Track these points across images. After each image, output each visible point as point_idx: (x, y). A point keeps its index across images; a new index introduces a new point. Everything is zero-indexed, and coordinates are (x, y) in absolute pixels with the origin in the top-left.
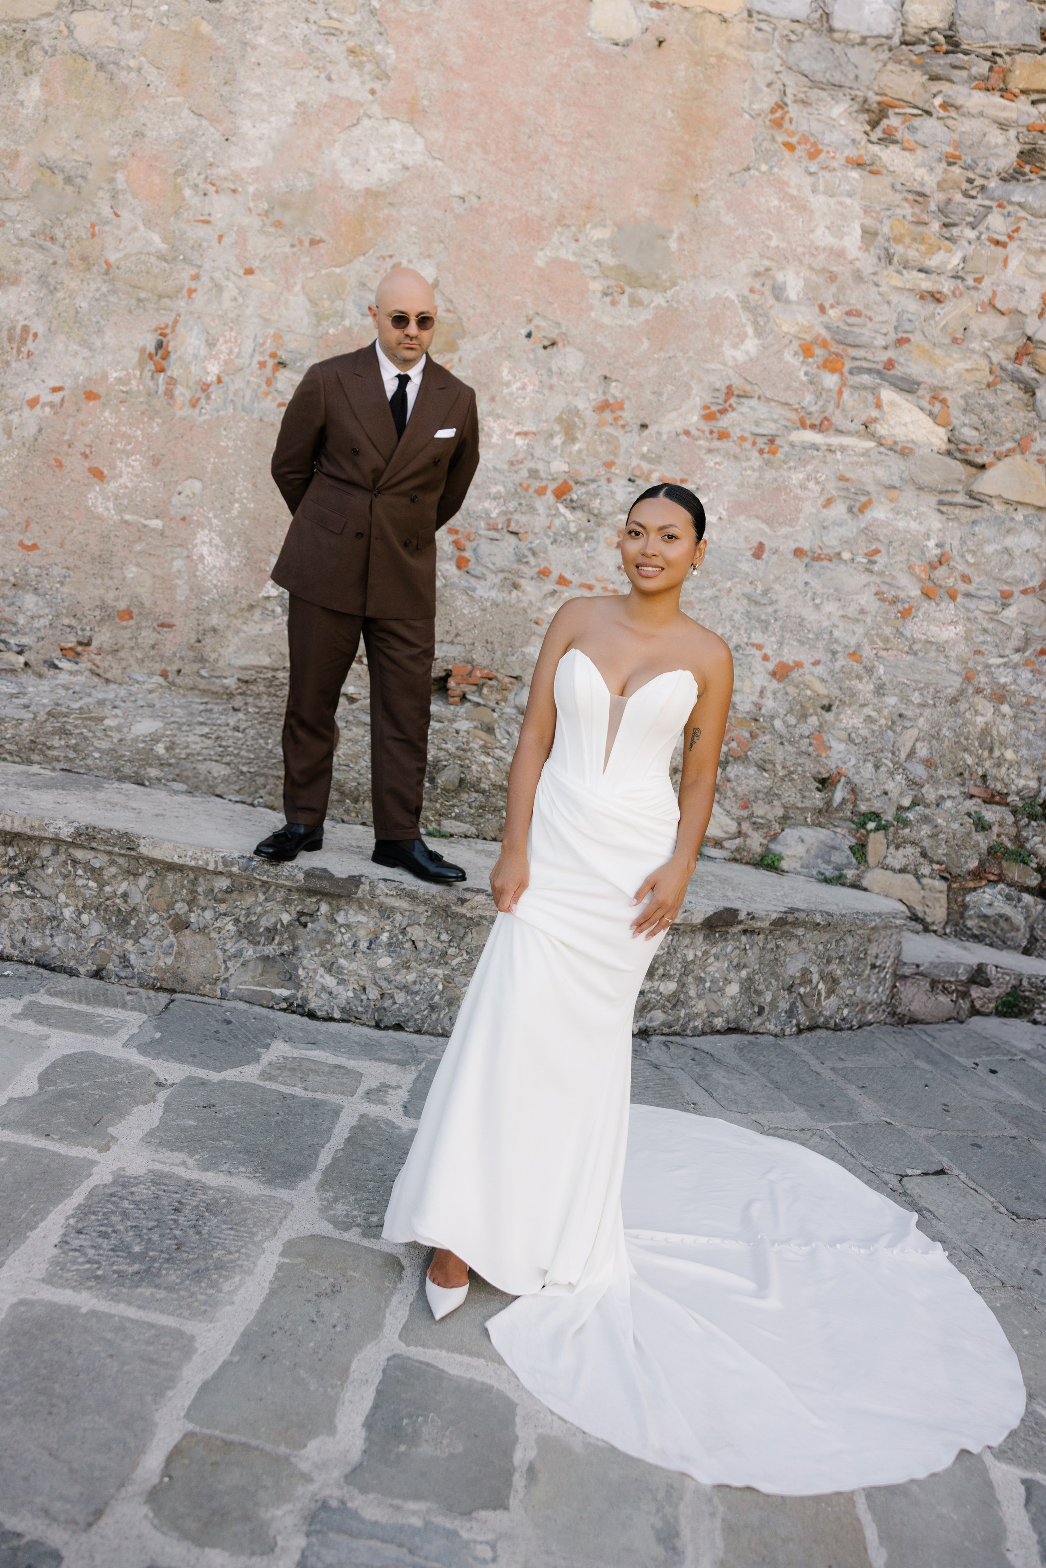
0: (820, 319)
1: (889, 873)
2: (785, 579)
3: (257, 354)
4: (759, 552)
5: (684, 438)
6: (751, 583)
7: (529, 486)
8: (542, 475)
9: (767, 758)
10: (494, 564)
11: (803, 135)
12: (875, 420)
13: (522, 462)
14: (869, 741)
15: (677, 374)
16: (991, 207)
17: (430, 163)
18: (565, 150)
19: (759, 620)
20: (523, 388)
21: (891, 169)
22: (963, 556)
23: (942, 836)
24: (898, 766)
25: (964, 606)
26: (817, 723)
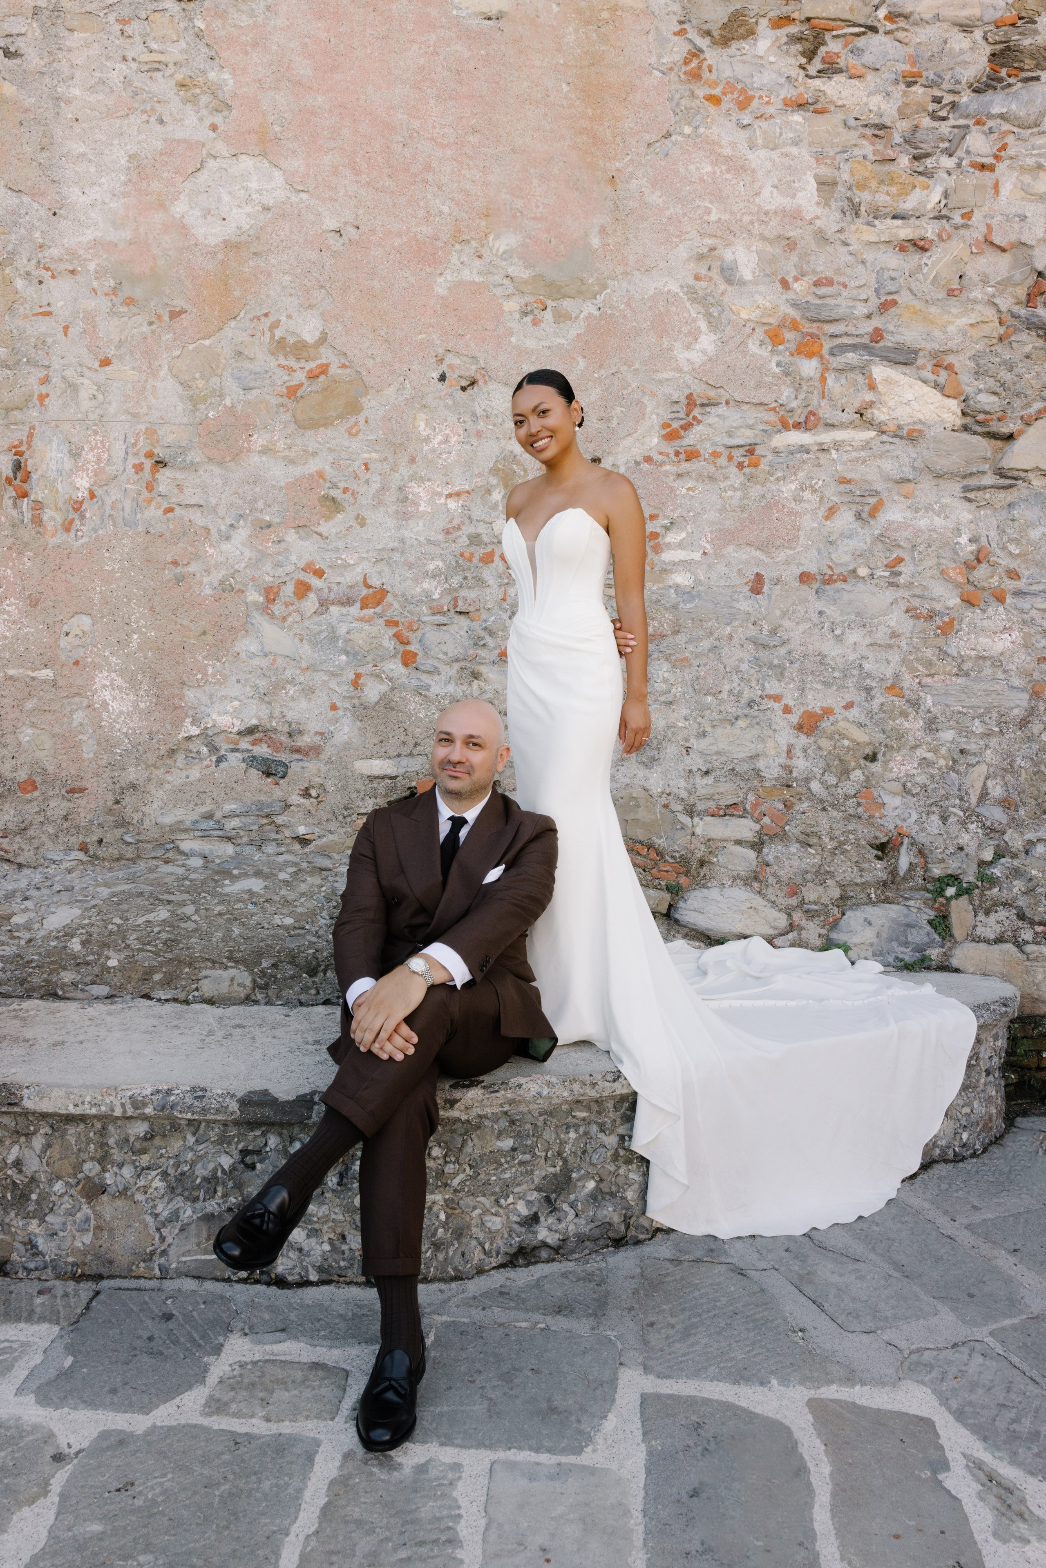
0: (784, 297)
1: (983, 946)
2: (794, 612)
3: (130, 457)
4: (757, 585)
5: (645, 466)
6: (754, 624)
7: (472, 555)
8: (486, 539)
9: (809, 830)
10: (446, 654)
11: (728, 83)
12: (871, 404)
13: (459, 528)
14: (929, 789)
15: (625, 392)
16: (968, 127)
17: (294, 198)
18: (449, 152)
19: (771, 666)
20: (446, 440)
21: (840, 103)
22: (1004, 548)
23: (1039, 890)
24: (970, 814)
25: (1016, 608)
26: (862, 778)
